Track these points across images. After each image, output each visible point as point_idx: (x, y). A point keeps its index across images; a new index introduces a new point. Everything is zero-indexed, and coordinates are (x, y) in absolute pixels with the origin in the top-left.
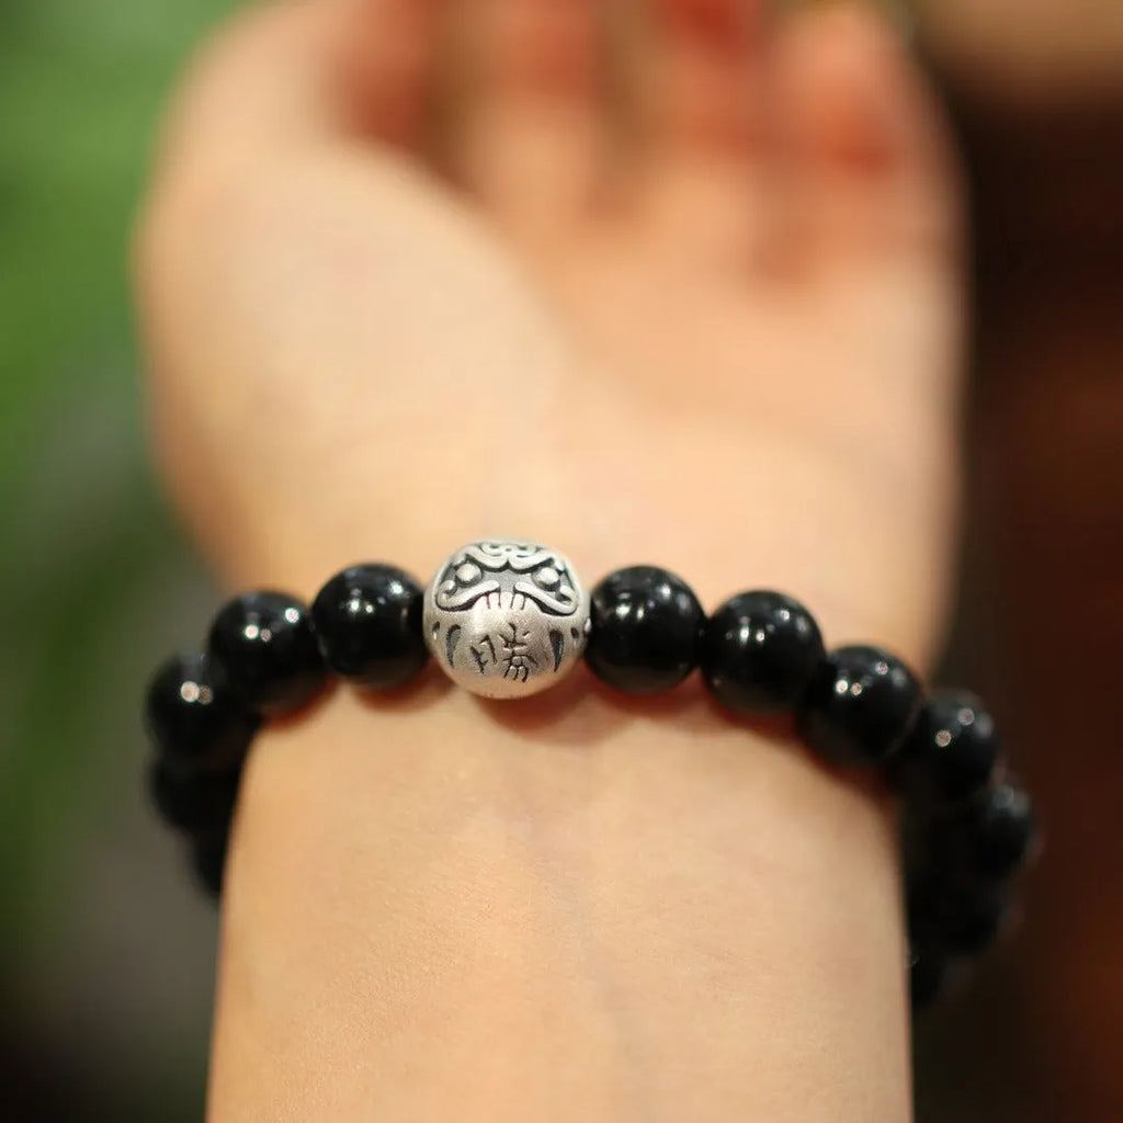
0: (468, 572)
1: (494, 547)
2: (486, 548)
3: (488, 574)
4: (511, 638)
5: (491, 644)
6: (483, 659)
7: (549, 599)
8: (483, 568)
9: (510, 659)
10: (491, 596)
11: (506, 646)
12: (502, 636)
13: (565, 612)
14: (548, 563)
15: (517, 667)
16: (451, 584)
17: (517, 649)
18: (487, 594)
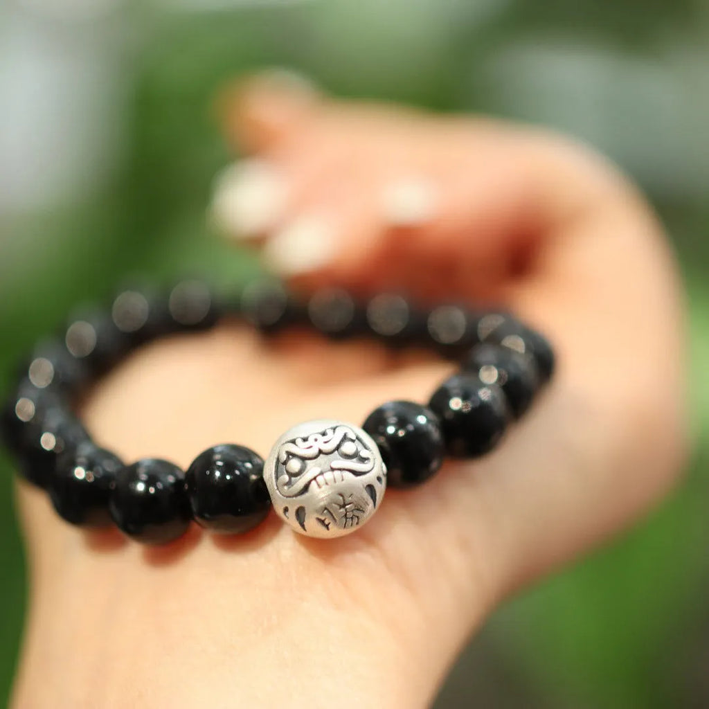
0: (295, 465)
1: (305, 440)
2: (299, 441)
3: (308, 462)
4: (342, 503)
5: (329, 512)
6: (326, 522)
7: (354, 464)
8: (303, 459)
9: (346, 515)
10: (317, 478)
11: (340, 508)
12: (336, 504)
13: (369, 469)
14: (345, 438)
15: (352, 518)
16: (286, 478)
17: (347, 507)
18: (315, 478)
